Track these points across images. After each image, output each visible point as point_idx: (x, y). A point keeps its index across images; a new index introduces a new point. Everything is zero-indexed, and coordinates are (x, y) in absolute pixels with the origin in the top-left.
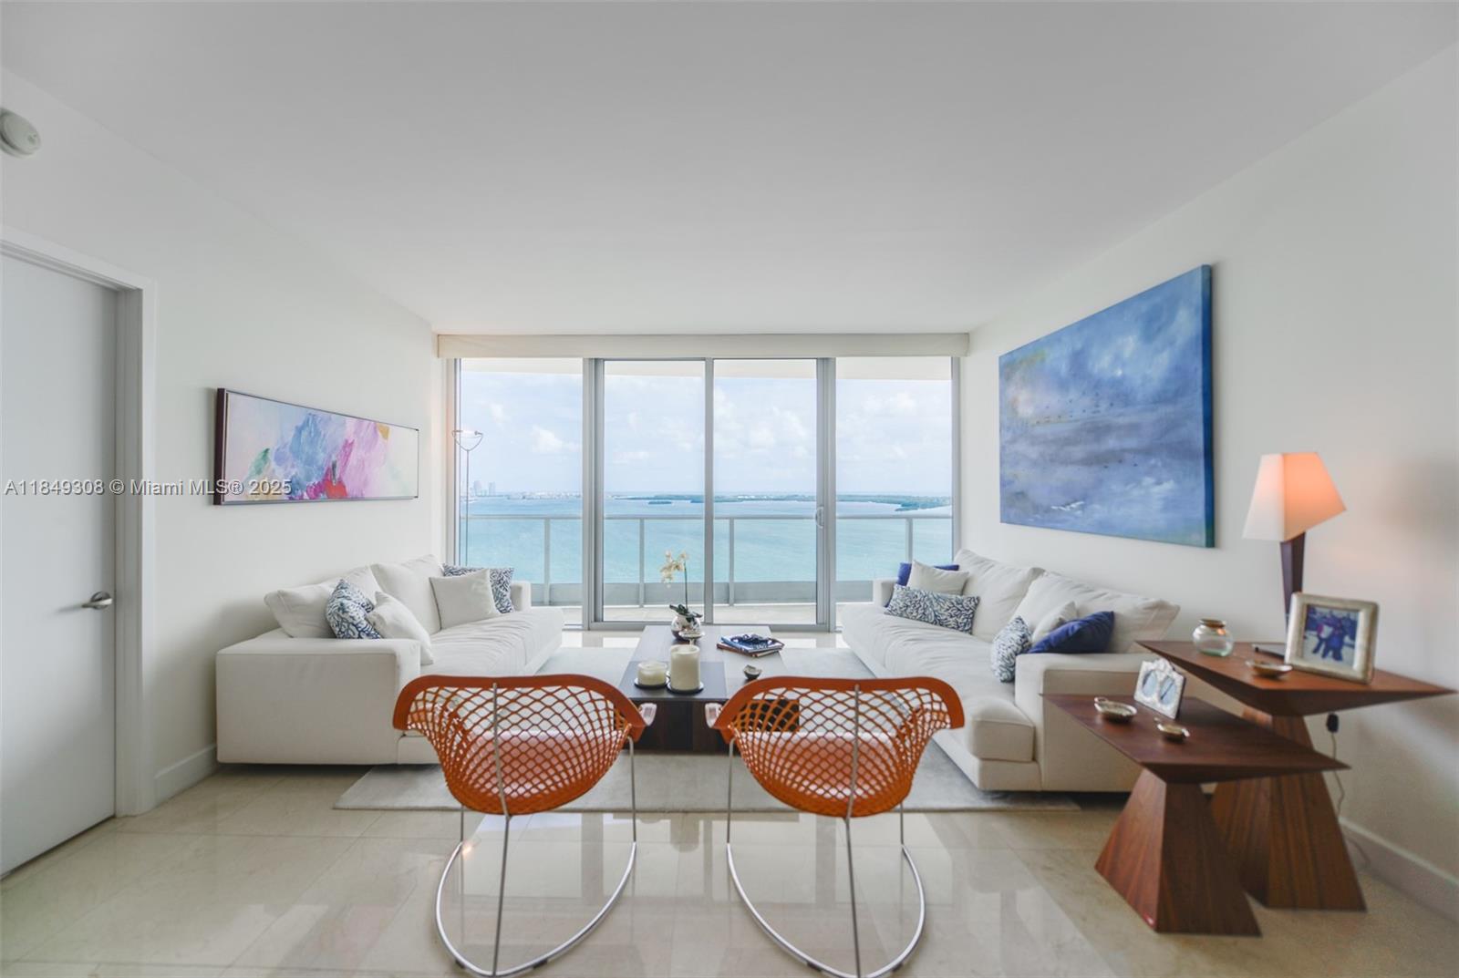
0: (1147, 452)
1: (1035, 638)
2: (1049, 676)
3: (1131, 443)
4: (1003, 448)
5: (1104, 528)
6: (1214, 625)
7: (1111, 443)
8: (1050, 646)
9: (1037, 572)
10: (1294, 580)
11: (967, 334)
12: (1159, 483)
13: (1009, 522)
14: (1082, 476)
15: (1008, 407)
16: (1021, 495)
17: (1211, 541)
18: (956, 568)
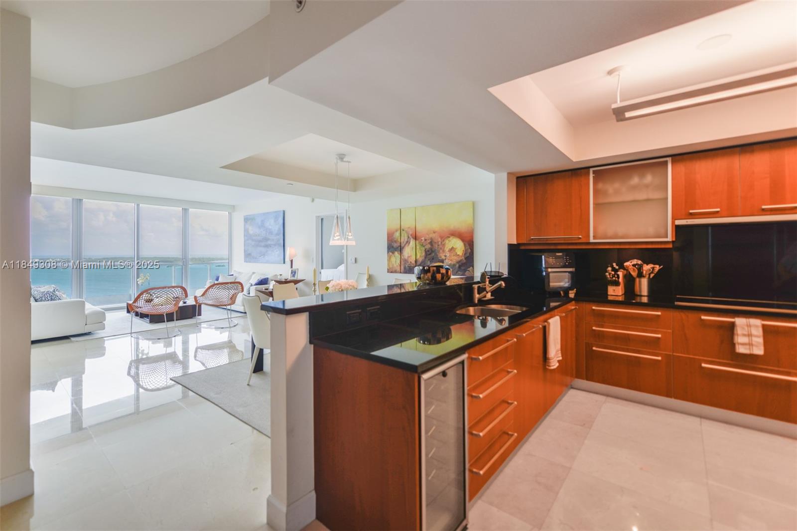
0: (275, 245)
1: (253, 284)
2: (256, 288)
3: (272, 243)
4: (245, 241)
5: (267, 262)
6: (281, 275)
7: (269, 242)
8: (256, 284)
9: (254, 273)
10: (292, 267)
11: (234, 206)
12: (277, 251)
13: (247, 262)
14: (263, 250)
15: (246, 230)
16: (250, 254)
17: (284, 263)
18: (232, 275)
